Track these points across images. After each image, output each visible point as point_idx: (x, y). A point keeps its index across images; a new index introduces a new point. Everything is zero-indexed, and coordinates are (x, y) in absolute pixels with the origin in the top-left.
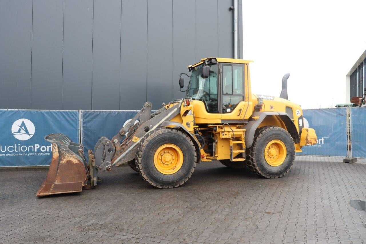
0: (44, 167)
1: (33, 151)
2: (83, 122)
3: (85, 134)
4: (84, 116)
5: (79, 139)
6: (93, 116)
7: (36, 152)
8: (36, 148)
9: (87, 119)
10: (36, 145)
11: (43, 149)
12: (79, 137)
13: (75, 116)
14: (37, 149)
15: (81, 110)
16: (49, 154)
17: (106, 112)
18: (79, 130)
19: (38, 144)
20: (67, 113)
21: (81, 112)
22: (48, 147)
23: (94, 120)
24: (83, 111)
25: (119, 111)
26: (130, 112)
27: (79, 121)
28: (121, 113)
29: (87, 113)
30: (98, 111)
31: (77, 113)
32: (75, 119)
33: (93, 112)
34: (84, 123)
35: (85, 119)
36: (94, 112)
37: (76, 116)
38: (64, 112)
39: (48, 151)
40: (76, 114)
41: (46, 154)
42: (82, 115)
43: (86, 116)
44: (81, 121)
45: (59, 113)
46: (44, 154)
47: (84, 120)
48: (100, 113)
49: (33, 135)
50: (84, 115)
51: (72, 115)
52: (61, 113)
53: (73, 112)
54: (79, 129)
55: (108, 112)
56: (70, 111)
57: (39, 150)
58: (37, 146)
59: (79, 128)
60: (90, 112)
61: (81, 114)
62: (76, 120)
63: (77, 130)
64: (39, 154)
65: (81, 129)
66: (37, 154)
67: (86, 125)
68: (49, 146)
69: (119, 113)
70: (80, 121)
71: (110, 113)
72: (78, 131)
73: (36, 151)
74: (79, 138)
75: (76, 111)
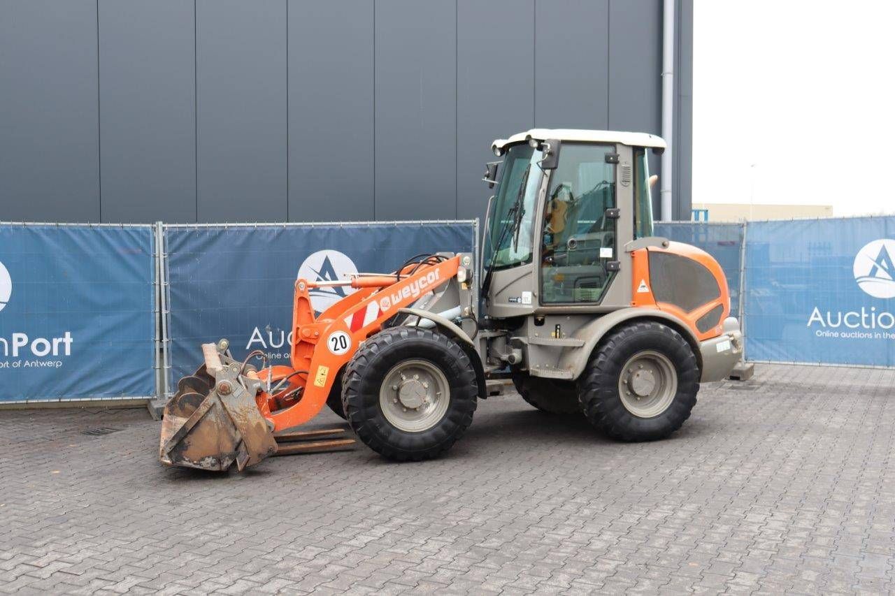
0: (44, 406)
1: (6, 354)
2: (167, 261)
3: (176, 301)
4: (172, 239)
5: (158, 315)
6: (202, 240)
7: (16, 359)
8: (16, 345)
9: (181, 252)
10: (15, 336)
11: (41, 347)
12: (157, 310)
13: (141, 243)
14: (20, 348)
15: (160, 223)
16: (59, 364)
17: (241, 230)
18: (157, 288)
19: (22, 332)
20: (114, 233)
21: (160, 230)
22: (56, 341)
23: (205, 253)
24: (166, 225)
25: (284, 224)
26: (318, 229)
27: (155, 256)
28: (292, 230)
29: (182, 231)
30: (215, 225)
31: (148, 233)
32: (143, 250)
33: (200, 230)
34: (173, 264)
35: (175, 250)
36: (204, 231)
37: (147, 241)
38: (106, 229)
39: (55, 353)
40: (146, 237)
41: (50, 364)
42: (164, 238)
43: (178, 241)
44: (162, 257)
45: (88, 232)
46: (43, 364)
47: (170, 255)
48: (223, 231)
49: (5, 305)
50: (172, 237)
51: (132, 237)
52: (95, 232)
53: (135, 230)
54: (155, 285)
55: (248, 229)
56: (125, 225)
57: (25, 352)
58: (20, 340)
59: (157, 282)
60: (192, 230)
61: (160, 236)
62: (145, 255)
63: (148, 288)
64: (27, 363)
65: (163, 284)
66: (19, 364)
67: (178, 270)
68: (60, 340)
69: (283, 231)
70: (157, 259)
71: (253, 233)
72: (152, 291)
73: (15, 354)
74: (155, 312)
75: (143, 225)
